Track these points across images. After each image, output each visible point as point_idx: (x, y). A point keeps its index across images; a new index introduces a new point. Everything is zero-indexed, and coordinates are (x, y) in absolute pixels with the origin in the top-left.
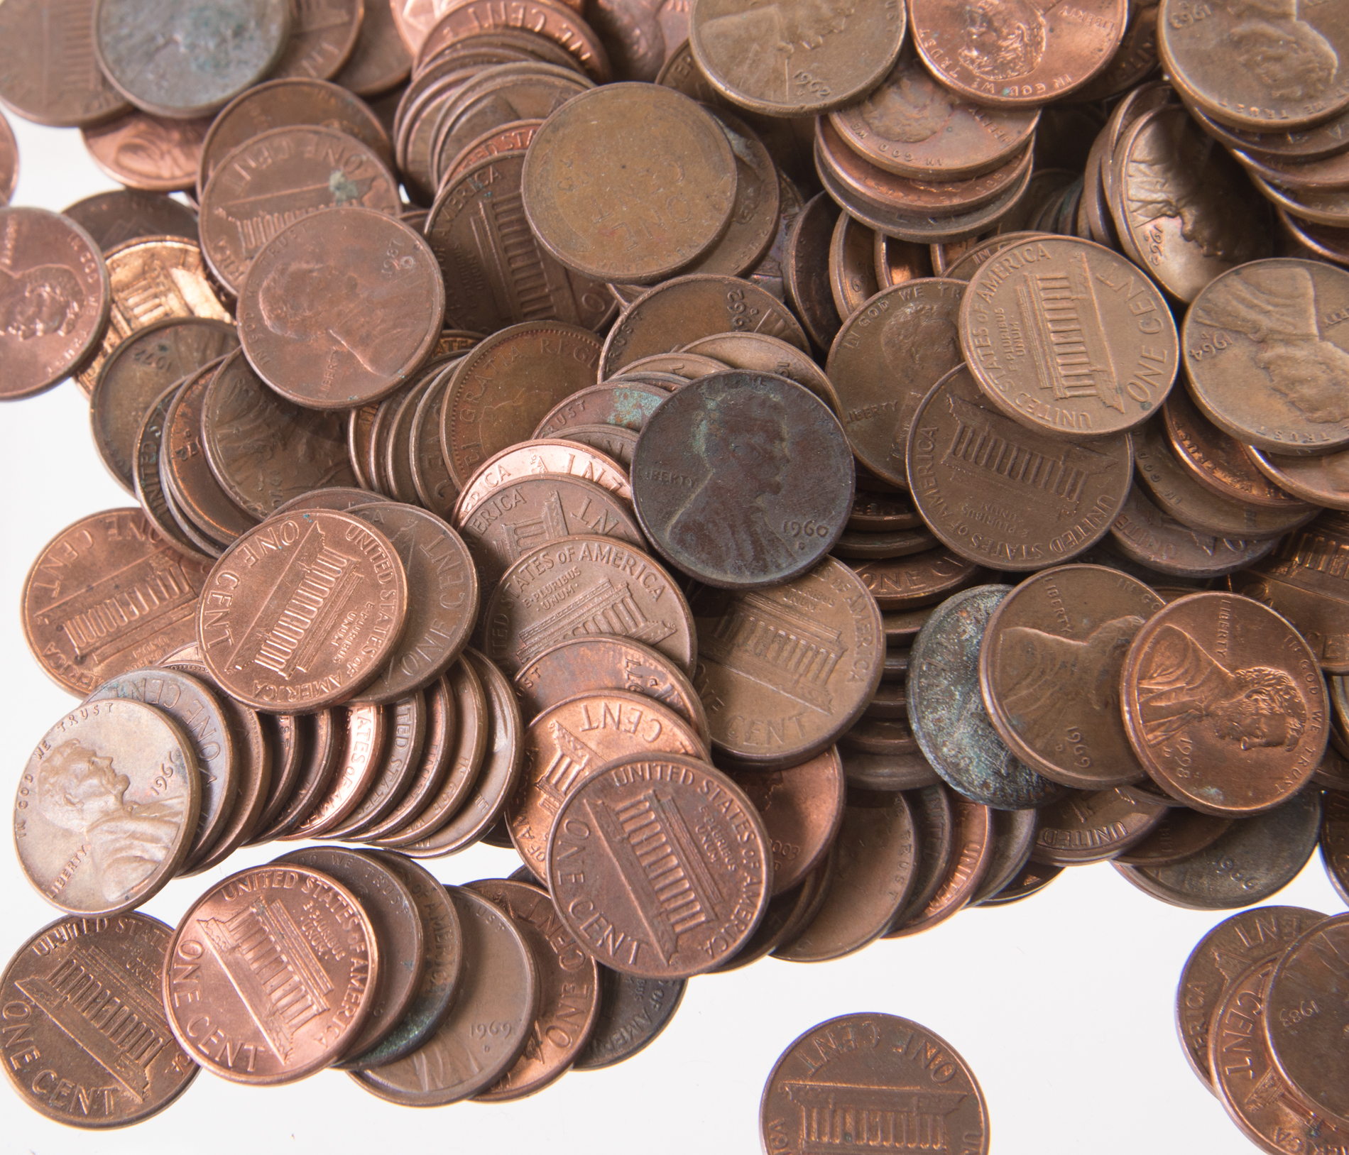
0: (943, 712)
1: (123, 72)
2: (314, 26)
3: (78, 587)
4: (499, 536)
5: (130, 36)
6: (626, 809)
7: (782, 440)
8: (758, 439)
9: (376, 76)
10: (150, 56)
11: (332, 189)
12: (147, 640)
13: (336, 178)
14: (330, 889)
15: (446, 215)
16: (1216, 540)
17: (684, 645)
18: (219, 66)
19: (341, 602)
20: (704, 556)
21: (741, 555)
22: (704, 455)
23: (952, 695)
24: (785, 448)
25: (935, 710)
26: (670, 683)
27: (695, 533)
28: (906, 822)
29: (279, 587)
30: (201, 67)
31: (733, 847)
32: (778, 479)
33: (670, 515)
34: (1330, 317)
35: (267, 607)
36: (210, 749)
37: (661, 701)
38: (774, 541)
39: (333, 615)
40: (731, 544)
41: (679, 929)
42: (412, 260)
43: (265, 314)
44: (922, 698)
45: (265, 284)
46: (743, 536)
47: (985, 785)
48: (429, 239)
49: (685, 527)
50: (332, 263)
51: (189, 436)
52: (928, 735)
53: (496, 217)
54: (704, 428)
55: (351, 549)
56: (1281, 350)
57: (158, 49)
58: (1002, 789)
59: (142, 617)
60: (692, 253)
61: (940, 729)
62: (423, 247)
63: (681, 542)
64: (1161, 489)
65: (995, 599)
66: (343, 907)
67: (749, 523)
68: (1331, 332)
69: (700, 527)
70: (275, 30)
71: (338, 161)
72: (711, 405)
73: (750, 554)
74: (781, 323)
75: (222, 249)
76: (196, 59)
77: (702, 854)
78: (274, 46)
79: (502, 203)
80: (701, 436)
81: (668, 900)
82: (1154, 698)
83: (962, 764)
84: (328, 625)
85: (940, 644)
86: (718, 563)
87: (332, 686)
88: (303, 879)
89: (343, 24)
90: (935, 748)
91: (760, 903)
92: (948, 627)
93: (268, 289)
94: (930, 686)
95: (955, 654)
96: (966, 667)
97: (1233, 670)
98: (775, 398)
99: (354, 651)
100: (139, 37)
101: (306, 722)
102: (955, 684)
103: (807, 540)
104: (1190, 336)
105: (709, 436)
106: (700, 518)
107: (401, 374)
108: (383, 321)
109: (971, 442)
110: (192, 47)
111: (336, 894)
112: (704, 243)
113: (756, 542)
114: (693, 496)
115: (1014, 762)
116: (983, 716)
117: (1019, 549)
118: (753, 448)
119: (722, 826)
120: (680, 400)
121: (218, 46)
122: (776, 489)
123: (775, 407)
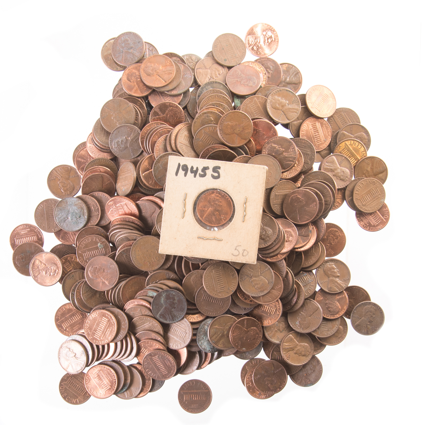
0: (202, 341)
1: (60, 224)
2: (93, 215)
3: (63, 317)
4: (131, 314)
5: (61, 217)
6: (154, 358)
7: (175, 300)
8: (172, 300)
9: (104, 223)
10: (65, 221)
11: (99, 246)
12: (76, 326)
13: (99, 244)
14: (109, 369)
15: (118, 257)
16: (245, 309)
17: (162, 333)
18: (77, 223)
19: (107, 327)
20: (164, 319)
21: (170, 319)
22: (163, 303)
23: (203, 338)
24: (176, 301)
25: (201, 341)
26: (160, 338)
27: (162, 316)
28: (198, 355)
29: (97, 323)
30: (74, 223)
31: (171, 363)
32: (175, 306)
33: (158, 313)
34: (262, 272)
35: (95, 327)
36: (88, 350)
37: (159, 341)
38: (175, 316)
39: (106, 329)
40: (168, 317)
41: (163, 374)
42: (113, 266)
43: (90, 275)
44: (199, 340)
45: (89, 270)
46: (170, 316)
47: (209, 350)
48: (116, 262)
49: (161, 315)
50: (100, 266)
51: (79, 295)
52: (200, 345)
53: (127, 257)
54: (163, 299)
55: (107, 318)
56: (254, 279)
57: (66, 220)
58: (212, 350)
59: (75, 322)
60: (159, 266)
61: (202, 344)
62: (115, 263)
63: (160, 317)
64: (236, 302)
65: (210, 321)
66: (111, 372)
67: (171, 314)
68: (262, 275)
69: (163, 315)
70: (86, 217)
71: (99, 241)
72: (164, 295)
73: (171, 318)
74: (175, 277)
75: (81, 259)
76: (73, 222)
77: (166, 364)
78: (86, 220)
79: (128, 255)
80: (162, 300)
81: (161, 370)
82: (235, 337)
83: (205, 348)
84: (105, 331)
85: (201, 331)
86: (166, 320)
87: (107, 341)
88: (105, 367)
89: (98, 215)
90: (201, 347)
91: (175, 371)
92: (202, 328)
93: (90, 271)
94: (200, 338)
95: (204, 332)
96: (206, 333)
97: (247, 329)
98: (174, 294)
99: (109, 335)
100: (62, 218)
101: (103, 347)
102: (204, 336)
103: (180, 315)
104: (240, 277)
105: (164, 300)
106: (163, 313)
107: (113, 286)
108: (110, 277)
109: (206, 297)
110: (72, 219)
111: (110, 370)
112: (161, 264)
113: (172, 317)
114: (162, 310)
115: (213, 347)
116: (208, 340)
117: (214, 313)
118: (171, 302)
119: (169, 361)
120: (159, 295)
121: (76, 219)
122: (175, 308)
123: (174, 295)
